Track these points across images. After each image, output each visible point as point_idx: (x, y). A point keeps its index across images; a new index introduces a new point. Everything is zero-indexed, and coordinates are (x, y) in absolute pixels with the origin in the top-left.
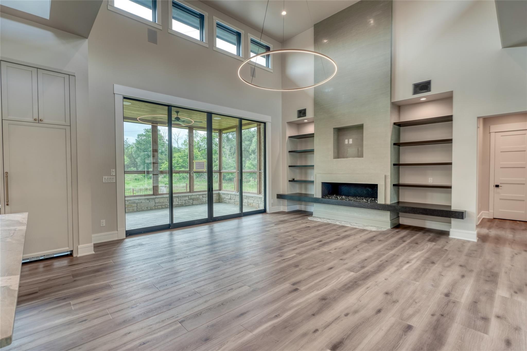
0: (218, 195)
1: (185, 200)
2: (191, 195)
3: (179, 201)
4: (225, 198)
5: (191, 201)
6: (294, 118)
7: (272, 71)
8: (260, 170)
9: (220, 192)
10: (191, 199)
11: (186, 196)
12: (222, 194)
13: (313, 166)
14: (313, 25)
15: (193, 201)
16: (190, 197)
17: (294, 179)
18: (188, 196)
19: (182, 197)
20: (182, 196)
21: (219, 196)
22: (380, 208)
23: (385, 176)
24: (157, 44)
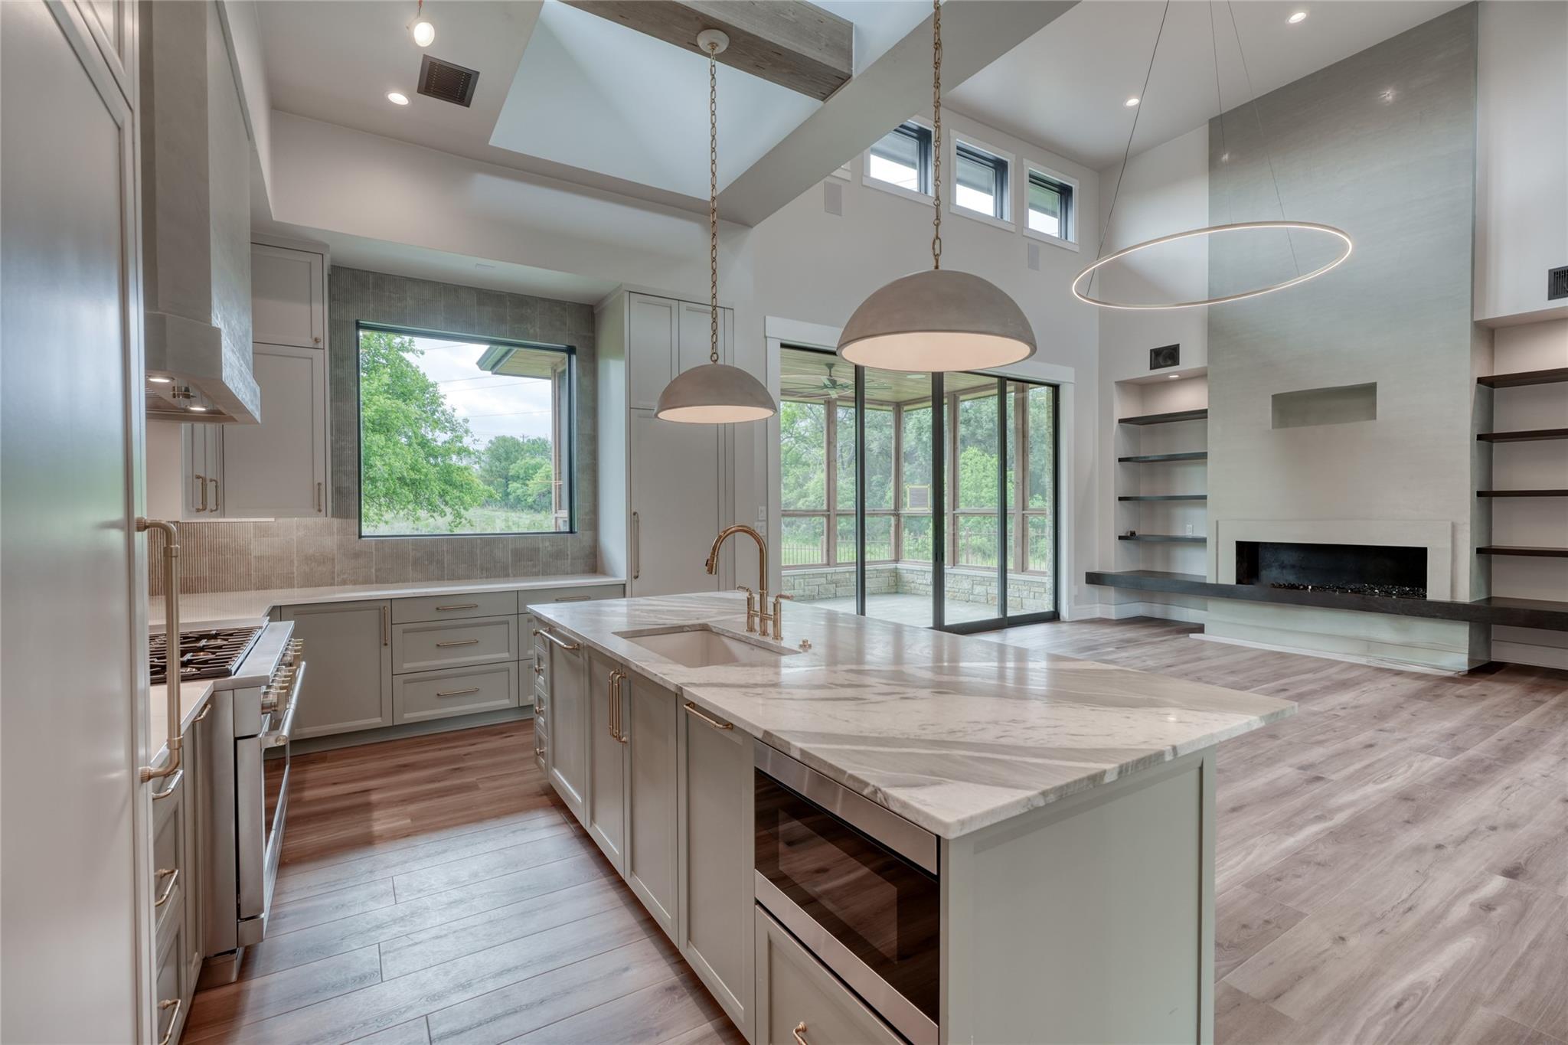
0: (894, 574)
1: (819, 585)
2: (832, 573)
3: (806, 588)
4: (913, 582)
5: (832, 587)
6: (1142, 370)
7: (1077, 249)
8: (1023, 510)
9: (899, 566)
10: (832, 582)
11: (821, 575)
12: (905, 571)
13: (1204, 497)
14: (1207, 120)
15: (836, 586)
16: (829, 577)
17: (1133, 534)
18: (825, 575)
19: (811, 576)
20: (813, 574)
21: (896, 576)
22: (1437, 614)
23: (1454, 527)
24: (840, 215)
